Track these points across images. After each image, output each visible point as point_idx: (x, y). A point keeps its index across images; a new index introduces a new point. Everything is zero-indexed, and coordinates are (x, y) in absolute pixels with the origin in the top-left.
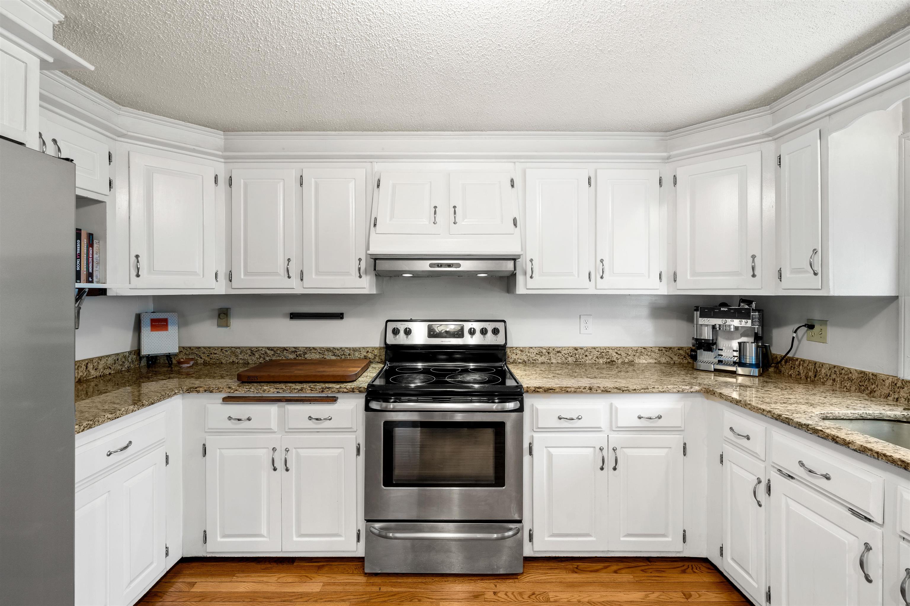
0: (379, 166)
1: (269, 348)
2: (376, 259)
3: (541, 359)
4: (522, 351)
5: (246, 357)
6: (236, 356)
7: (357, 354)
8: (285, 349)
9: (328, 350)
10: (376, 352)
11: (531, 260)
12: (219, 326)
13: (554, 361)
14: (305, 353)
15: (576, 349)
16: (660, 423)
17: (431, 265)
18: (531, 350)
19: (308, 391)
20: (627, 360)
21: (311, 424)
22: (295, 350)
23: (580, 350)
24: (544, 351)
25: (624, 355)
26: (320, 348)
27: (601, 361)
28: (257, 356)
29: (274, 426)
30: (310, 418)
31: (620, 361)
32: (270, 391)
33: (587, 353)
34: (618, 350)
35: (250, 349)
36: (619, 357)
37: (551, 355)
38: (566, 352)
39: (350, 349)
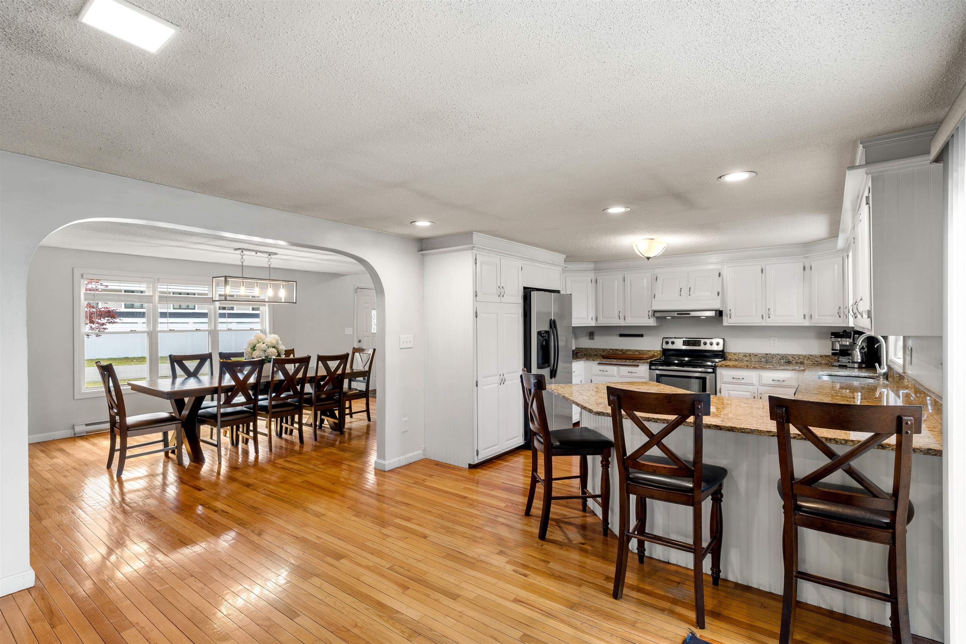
0: (656, 271)
1: (610, 349)
2: (655, 312)
3: (745, 359)
4: (734, 354)
5: (601, 353)
6: (597, 352)
7: (649, 353)
8: (617, 350)
9: (636, 351)
10: (658, 352)
11: (730, 310)
12: (590, 339)
13: (753, 360)
14: (626, 352)
15: (767, 354)
16: (784, 383)
17: (678, 314)
18: (740, 354)
19: (628, 362)
20: (799, 361)
21: (629, 374)
22: (622, 350)
23: (769, 355)
24: (747, 355)
25: (797, 358)
26: (633, 350)
27: (782, 361)
28: (606, 352)
29: (616, 374)
30: (629, 372)
31: (794, 362)
32: (615, 362)
33: (773, 357)
34: (793, 356)
35: (603, 349)
36: (794, 359)
37: (752, 357)
38: (761, 356)
39: (646, 351)
